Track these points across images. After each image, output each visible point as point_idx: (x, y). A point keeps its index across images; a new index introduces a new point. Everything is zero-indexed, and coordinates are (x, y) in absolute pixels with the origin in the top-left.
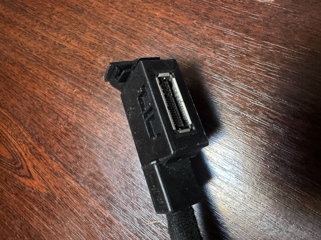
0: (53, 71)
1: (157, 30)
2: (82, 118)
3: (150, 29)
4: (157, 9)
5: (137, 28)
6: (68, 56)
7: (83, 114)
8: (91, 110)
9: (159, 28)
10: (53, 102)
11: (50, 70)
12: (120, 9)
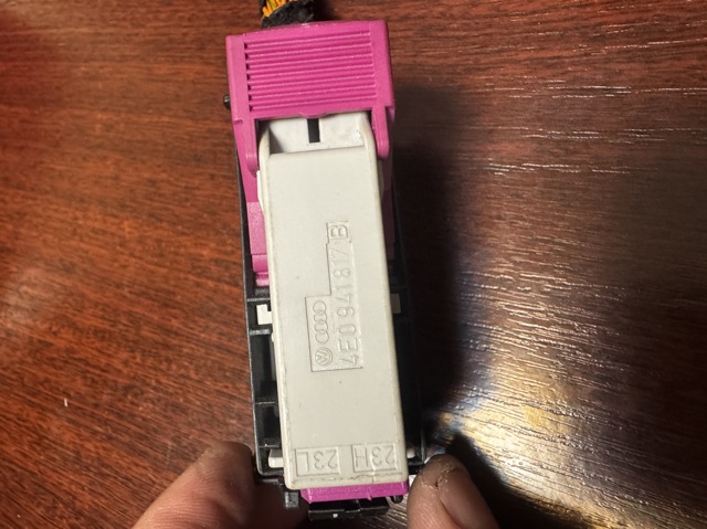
0: (33, 400)
1: (211, 284)
2: (102, 495)
3: (198, 285)
4: (202, 244)
5: (175, 286)
6: (58, 364)
7: (102, 485)
8: (117, 473)
9: (212, 279)
10: (42, 468)
11: (29, 398)
12: (137, 254)
